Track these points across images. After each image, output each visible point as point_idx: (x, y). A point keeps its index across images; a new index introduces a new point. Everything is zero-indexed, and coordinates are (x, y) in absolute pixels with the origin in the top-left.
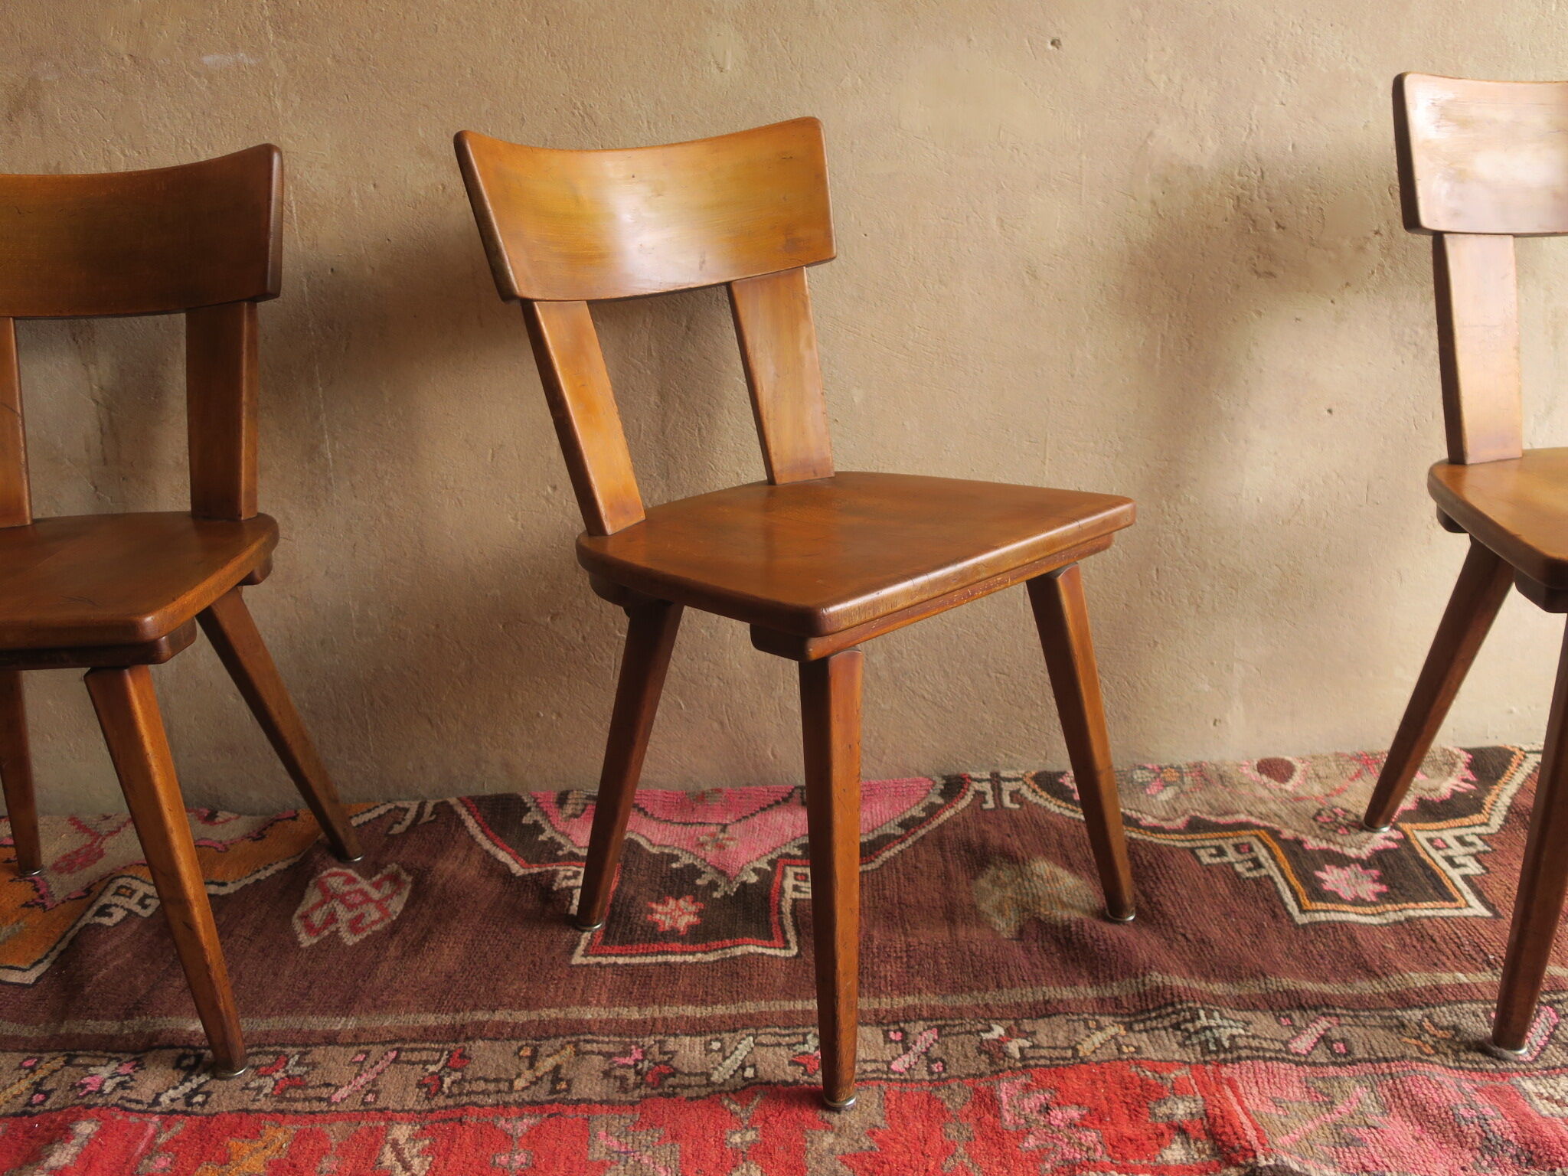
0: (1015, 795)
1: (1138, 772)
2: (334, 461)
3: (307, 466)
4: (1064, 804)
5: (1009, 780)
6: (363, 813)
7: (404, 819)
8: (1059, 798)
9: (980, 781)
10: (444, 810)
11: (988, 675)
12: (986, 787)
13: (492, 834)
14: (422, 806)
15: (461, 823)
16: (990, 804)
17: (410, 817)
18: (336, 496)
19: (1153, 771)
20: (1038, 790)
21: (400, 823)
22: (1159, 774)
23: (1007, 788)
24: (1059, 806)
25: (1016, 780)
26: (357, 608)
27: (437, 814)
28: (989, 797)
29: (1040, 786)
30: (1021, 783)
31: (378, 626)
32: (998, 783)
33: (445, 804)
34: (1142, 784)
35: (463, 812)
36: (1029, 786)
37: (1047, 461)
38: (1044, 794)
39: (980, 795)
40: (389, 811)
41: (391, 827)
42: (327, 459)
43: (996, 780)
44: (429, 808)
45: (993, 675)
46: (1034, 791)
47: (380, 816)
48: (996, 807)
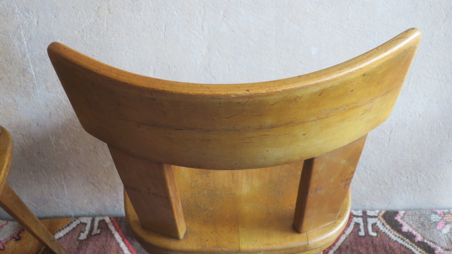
0: (374, 226)
1: (433, 215)
2: (36, 76)
3: (22, 78)
4: (397, 234)
5: (371, 217)
6: (66, 227)
7: (85, 230)
8: (395, 230)
9: (358, 217)
10: (103, 225)
11: (366, 172)
12: (360, 220)
13: (128, 242)
14: (93, 221)
15: (112, 236)
16: (362, 233)
17: (88, 228)
18: (38, 92)
19: (440, 215)
20: (385, 224)
21: (83, 232)
22: (443, 217)
23: (371, 221)
24: (395, 236)
25: (375, 217)
26: (54, 139)
27: (101, 228)
28: (362, 227)
29: (386, 222)
30: (377, 219)
31: (65, 147)
32: (366, 218)
33: (103, 221)
34: (435, 222)
35: (112, 228)
36: (381, 221)
37: (411, 83)
38: (388, 226)
39: (357, 225)
40: (78, 225)
41: (79, 235)
42: (32, 75)
43: (365, 216)
44: (96, 224)
45: (368, 172)
46: (383, 224)
47: (74, 229)
48: (365, 234)
